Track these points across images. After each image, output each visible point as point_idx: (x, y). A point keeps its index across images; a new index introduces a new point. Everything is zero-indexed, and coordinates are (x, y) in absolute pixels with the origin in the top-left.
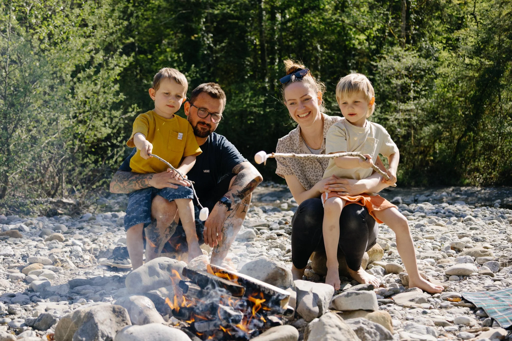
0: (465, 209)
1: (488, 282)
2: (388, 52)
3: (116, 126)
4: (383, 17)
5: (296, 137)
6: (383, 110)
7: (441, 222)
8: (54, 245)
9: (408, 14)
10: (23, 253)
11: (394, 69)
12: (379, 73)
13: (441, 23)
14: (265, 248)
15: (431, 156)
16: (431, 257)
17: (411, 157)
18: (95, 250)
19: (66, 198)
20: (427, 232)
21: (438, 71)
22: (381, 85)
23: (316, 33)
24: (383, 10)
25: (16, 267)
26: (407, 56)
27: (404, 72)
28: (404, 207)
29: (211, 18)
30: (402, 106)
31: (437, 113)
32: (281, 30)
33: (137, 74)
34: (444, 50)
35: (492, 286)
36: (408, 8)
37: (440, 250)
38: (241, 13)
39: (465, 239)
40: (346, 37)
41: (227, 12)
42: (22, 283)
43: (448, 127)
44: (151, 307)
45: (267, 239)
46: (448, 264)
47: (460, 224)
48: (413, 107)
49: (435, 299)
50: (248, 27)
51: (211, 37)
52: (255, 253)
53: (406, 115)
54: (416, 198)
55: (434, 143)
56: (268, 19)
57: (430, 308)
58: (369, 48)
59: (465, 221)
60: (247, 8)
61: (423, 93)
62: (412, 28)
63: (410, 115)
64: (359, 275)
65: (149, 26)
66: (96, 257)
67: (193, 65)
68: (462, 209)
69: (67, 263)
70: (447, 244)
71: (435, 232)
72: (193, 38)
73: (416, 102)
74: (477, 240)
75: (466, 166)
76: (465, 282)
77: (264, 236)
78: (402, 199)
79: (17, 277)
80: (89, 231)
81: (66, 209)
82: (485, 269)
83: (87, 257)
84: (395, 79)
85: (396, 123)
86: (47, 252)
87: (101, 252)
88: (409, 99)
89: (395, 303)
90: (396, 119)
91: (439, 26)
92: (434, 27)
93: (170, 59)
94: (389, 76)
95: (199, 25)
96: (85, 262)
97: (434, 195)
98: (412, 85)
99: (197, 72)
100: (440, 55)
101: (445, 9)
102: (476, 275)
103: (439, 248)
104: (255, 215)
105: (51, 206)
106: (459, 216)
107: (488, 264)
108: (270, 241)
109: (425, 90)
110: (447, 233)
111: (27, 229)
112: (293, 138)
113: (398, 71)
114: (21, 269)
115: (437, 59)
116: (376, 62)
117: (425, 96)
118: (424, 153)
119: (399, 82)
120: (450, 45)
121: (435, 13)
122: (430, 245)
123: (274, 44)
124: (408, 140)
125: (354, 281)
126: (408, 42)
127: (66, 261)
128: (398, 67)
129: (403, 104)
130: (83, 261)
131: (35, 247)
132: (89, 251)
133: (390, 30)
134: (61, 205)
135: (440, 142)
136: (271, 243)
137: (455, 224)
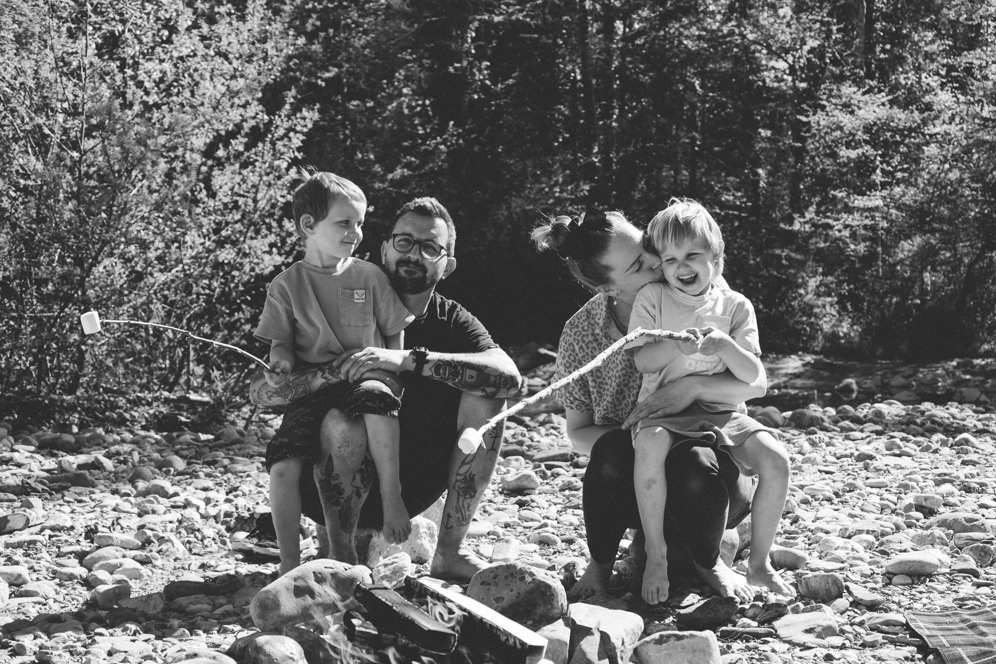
0: (964, 414)
1: (966, 588)
2: (830, 96)
3: (293, 249)
4: (820, 29)
5: (599, 311)
6: (823, 209)
7: (910, 448)
8: (149, 506)
9: (871, 22)
10: (89, 523)
11: (841, 128)
12: (814, 135)
13: (936, 36)
14: (554, 509)
15: (916, 297)
16: (868, 532)
17: (877, 300)
18: (228, 515)
19: (196, 392)
20: (877, 470)
21: (931, 129)
22: (817, 159)
23: (691, 57)
24: (823, 15)
25: (71, 553)
26: (866, 103)
27: (860, 135)
28: (847, 411)
29: (486, 31)
30: (859, 202)
31: (928, 213)
32: (624, 52)
33: (346, 137)
34: (942, 89)
35: (970, 599)
36: (870, 10)
37: (893, 512)
38: (544, 20)
39: (946, 488)
40: (751, 63)
41: (518, 19)
42: (78, 586)
43: (949, 241)
44: (295, 657)
45: (562, 490)
46: (898, 547)
47: (946, 450)
48: (880, 203)
49: (855, 627)
50: (560, 46)
51: (487, 68)
52: (532, 520)
53: (867, 217)
54: (886, 381)
55: (921, 273)
56: (599, 32)
57: (843, 647)
58: (795, 88)
59: (957, 444)
60: (556, 11)
61: (899, 175)
62: (878, 49)
63: (873, 218)
64: (717, 577)
65: (368, 45)
66: (228, 529)
67: (452, 123)
68: (958, 416)
69: (170, 544)
70: (909, 499)
71: (892, 471)
72: (451, 70)
73: (885, 193)
74: (968, 490)
75: (984, 318)
76: (921, 588)
77: (559, 481)
78: (857, 383)
79: (72, 574)
80: (226, 470)
81: (194, 413)
82: (965, 560)
83: (210, 530)
84: (844, 148)
85: (846, 233)
86: (135, 522)
87: (240, 519)
88: (872, 186)
89: (777, 637)
90: (846, 226)
91: (933, 42)
92: (922, 44)
93: (406, 111)
94: (833, 141)
95: (463, 44)
96: (206, 542)
97: (921, 375)
98: (879, 158)
99: (459, 136)
100: (936, 99)
101: (945, 11)
102: (944, 574)
103: (893, 506)
104: (552, 431)
105: (164, 410)
106: (951, 430)
107: (971, 550)
108: (567, 492)
109: (903, 170)
110: (915, 473)
111: (109, 464)
112: (593, 312)
113: (850, 133)
114: (81, 556)
115: (929, 107)
116: (807, 116)
117: (903, 181)
118: (904, 291)
119: (853, 154)
120: (956, 79)
121: (923, 17)
122: (876, 499)
123: (611, 79)
124: (871, 266)
125: (707, 589)
126: (870, 75)
127: (169, 540)
128: (849, 125)
129: (860, 198)
130: (202, 540)
131: (114, 510)
132: (216, 518)
133: (833, 53)
134: (185, 406)
135: (934, 270)
136: (568, 497)
137: (936, 451)
